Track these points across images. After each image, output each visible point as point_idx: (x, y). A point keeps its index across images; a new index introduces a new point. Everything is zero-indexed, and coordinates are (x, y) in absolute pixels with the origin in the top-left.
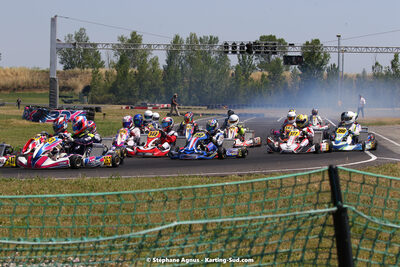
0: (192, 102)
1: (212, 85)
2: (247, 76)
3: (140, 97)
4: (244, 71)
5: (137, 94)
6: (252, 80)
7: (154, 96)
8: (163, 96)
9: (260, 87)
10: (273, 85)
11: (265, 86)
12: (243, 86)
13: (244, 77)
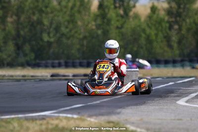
4: (122, 1)
9: (148, 31)
10: (176, 27)
11: (157, 29)
12: (117, 28)
13: (121, 12)
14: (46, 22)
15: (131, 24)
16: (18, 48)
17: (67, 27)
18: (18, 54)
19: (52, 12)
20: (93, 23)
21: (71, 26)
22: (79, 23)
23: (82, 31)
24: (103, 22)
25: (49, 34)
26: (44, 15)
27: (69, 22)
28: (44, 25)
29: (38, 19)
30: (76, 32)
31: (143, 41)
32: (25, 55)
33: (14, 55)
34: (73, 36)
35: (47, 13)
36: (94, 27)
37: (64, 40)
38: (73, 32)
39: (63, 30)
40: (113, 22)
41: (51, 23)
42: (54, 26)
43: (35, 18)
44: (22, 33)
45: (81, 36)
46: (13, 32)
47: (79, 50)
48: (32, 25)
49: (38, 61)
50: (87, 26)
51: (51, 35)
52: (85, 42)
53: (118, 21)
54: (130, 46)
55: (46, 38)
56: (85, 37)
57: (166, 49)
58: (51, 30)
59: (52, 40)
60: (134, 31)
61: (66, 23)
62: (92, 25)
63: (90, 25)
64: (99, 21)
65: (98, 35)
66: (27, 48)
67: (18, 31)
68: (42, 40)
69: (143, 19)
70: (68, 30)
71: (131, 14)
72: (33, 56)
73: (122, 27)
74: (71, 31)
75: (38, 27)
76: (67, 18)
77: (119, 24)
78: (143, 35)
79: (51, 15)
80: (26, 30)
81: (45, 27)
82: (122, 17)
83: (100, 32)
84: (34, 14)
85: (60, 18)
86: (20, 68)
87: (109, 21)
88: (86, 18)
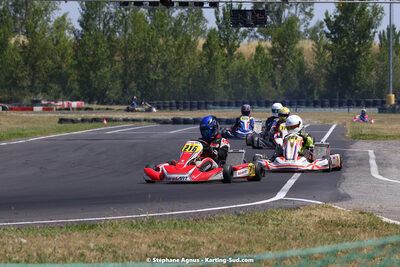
1: (164, 67)
2: (232, 49)
3: (32, 89)
4: (227, 40)
5: (27, 83)
6: (240, 56)
7: (56, 87)
8: (76, 86)
9: (253, 70)
10: (279, 66)
11: (262, 68)
12: (223, 67)
13: (226, 51)
14: (153, 60)
15: (236, 63)
16: (125, 86)
18: (125, 93)
19: (159, 52)
20: (198, 62)
21: (177, 65)
22: (187, 62)
23: (188, 70)
24: (210, 60)
26: (151, 54)
27: (176, 61)
30: (182, 71)
31: (248, 80)
33: (121, 93)
34: (179, 75)
35: (154, 52)
37: (171, 79)
38: (179, 71)
40: (219, 62)
41: (157, 62)
42: (159, 65)
43: (142, 56)
46: (121, 72)
47: (184, 89)
48: (140, 64)
50: (193, 64)
52: (190, 81)
53: (223, 60)
55: (152, 76)
56: (190, 76)
57: (271, 88)
60: (239, 69)
61: (173, 62)
62: (198, 64)
64: (205, 61)
65: (203, 74)
66: (133, 84)
67: (125, 70)
68: (149, 78)
70: (174, 69)
71: (236, 53)
73: (227, 65)
75: (145, 66)
77: (224, 64)
78: (249, 74)
80: (133, 68)
82: (227, 56)
83: (206, 71)
84: (141, 52)
87: (217, 59)
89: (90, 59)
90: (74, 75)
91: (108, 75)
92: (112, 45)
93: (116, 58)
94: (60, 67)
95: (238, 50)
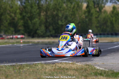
0: (48, 34)
2: (101, 8)
6: (105, 12)
7: (12, 29)
9: (111, 18)
12: (96, 18)
13: (98, 9)
14: (60, 15)
15: (103, 15)
16: (47, 28)
17: (71, 17)
18: (46, 31)
19: (63, 10)
20: (84, 15)
21: (73, 17)
22: (77, 15)
23: (78, 19)
24: (89, 14)
25: (62, 21)
26: (59, 12)
27: (72, 15)
28: (59, 17)
29: (56, 14)
30: (75, 20)
31: (109, 24)
32: (50, 31)
35: (61, 11)
36: (84, 17)
38: (74, 20)
39: (69, 19)
40: (94, 15)
41: (63, 16)
42: (64, 17)
43: (55, 13)
44: (48, 20)
45: (78, 22)
46: (44, 20)
48: (54, 17)
49: (56, 34)
50: (81, 16)
51: (63, 21)
52: (80, 25)
53: (96, 14)
54: (102, 27)
55: (60, 23)
56: (79, 22)
58: (63, 19)
59: (63, 24)
60: (104, 19)
61: (70, 15)
62: (84, 16)
63: (82, 16)
64: (87, 14)
65: (86, 21)
66: (51, 28)
67: (46, 19)
68: (58, 24)
69: (108, 13)
70: (71, 19)
71: (103, 10)
72: (54, 32)
74: (73, 19)
75: (56, 18)
76: (71, 13)
77: (97, 16)
78: (109, 21)
79: (63, 12)
80: (50, 19)
81: (60, 18)
82: (98, 12)
83: (87, 20)
84: (54, 11)
85: (67, 13)
86: (47, 38)
87: (92, 14)
88: (80, 13)
89: (29, 15)
90: (21, 23)
91: (38, 23)
92: (40, 7)
93: (42, 14)
94: (13, 19)
95: (104, 9)
